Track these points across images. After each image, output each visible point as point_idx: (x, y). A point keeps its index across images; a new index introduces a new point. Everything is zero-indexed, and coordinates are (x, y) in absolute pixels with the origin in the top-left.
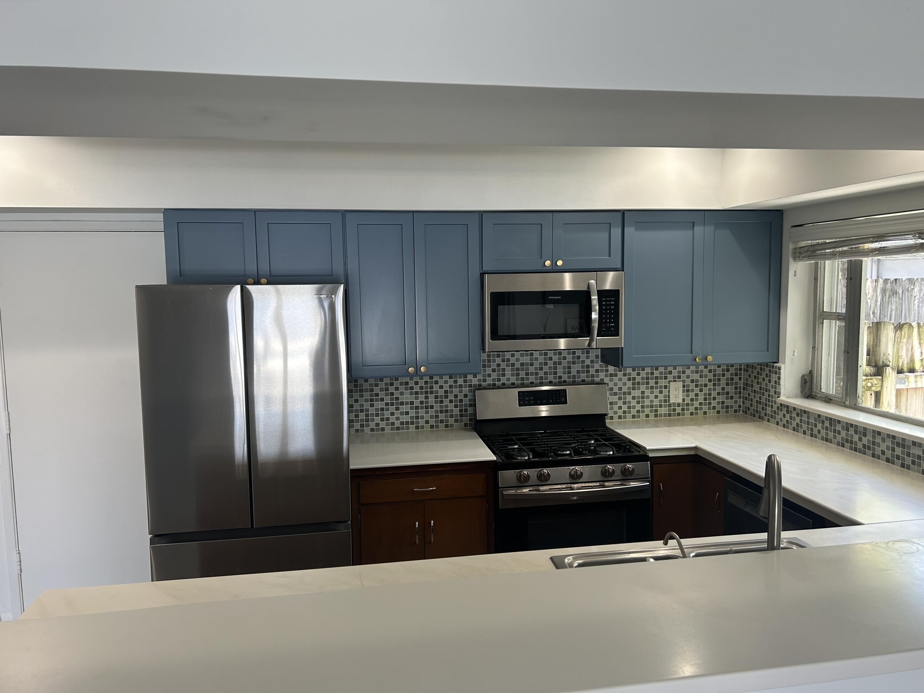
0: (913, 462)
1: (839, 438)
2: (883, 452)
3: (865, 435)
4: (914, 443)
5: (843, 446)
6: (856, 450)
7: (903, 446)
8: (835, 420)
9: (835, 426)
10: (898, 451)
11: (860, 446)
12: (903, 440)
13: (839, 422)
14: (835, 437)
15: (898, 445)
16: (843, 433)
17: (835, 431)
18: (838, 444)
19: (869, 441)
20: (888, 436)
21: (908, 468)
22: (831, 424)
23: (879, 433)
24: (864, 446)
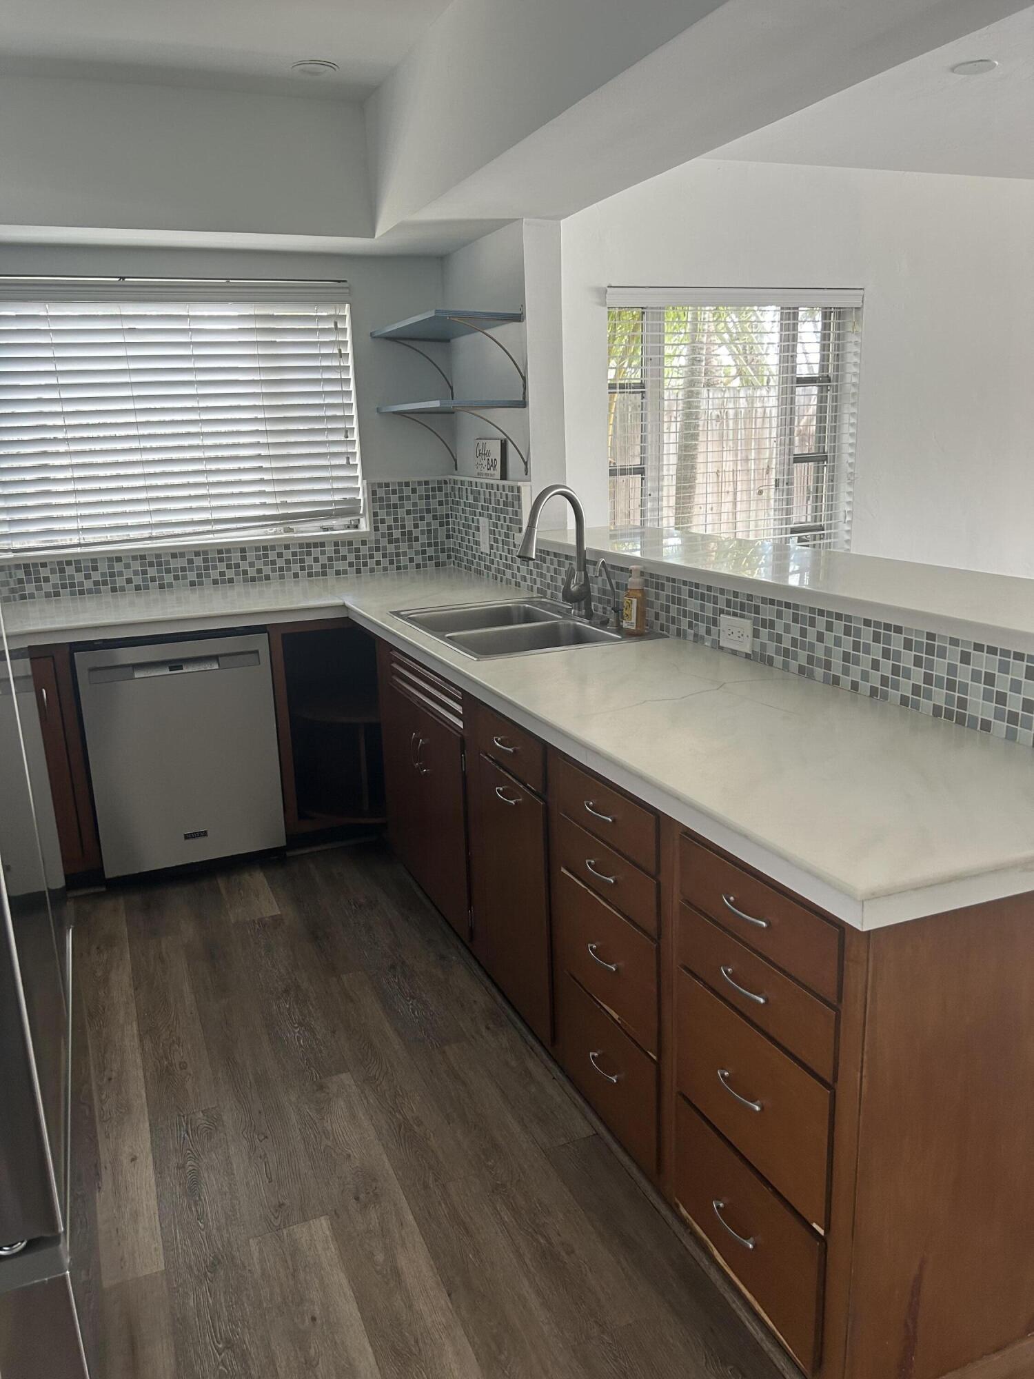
0: (176, 578)
1: (47, 587)
2: (129, 581)
3: (95, 569)
4: (174, 556)
5: (57, 594)
6: (82, 592)
7: (159, 564)
8: (35, 565)
9: (38, 572)
10: (152, 572)
11: (88, 584)
12: (158, 556)
13: (44, 565)
14: (39, 588)
15: (151, 564)
16: (55, 579)
17: (37, 580)
18: (48, 595)
19: (103, 575)
20: (134, 558)
21: (170, 585)
22: (28, 573)
23: (119, 559)
24: (96, 583)
